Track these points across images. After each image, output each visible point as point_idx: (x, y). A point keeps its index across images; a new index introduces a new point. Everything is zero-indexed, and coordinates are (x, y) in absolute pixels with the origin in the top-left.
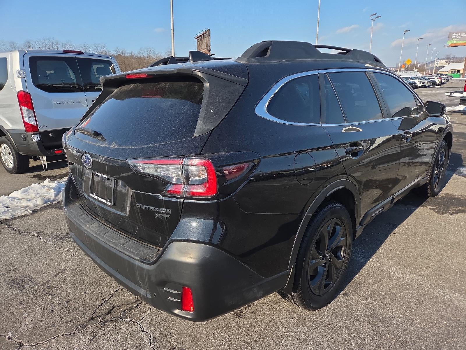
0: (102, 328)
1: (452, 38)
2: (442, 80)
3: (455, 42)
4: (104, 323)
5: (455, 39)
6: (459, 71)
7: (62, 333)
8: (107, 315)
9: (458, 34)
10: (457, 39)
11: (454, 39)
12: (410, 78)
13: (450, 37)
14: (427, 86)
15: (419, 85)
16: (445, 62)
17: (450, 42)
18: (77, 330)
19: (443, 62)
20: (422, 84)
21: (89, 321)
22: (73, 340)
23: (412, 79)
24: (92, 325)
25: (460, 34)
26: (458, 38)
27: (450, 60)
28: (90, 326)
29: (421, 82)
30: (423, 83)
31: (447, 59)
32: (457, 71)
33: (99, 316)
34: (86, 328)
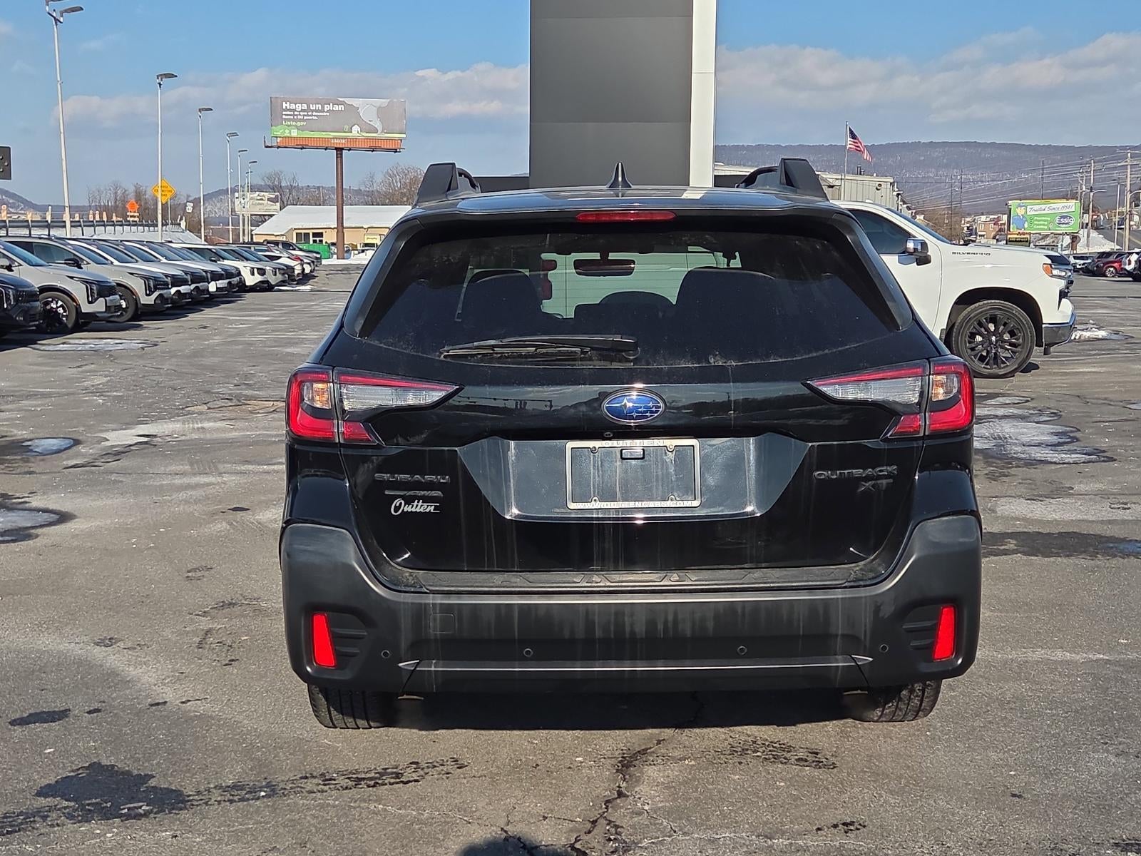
1: (284, 117)
2: (305, 266)
3: (294, 133)
5: (293, 120)
6: (320, 235)
9: (299, 107)
10: (299, 124)
11: (289, 120)
12: (213, 254)
13: (276, 114)
14: (273, 283)
15: (251, 280)
16: (268, 200)
17: (280, 131)
19: (262, 199)
20: (258, 278)
23: (224, 259)
25: (305, 107)
26: (303, 120)
27: (286, 195)
29: (255, 270)
30: (262, 272)
31: (273, 189)
32: (315, 235)
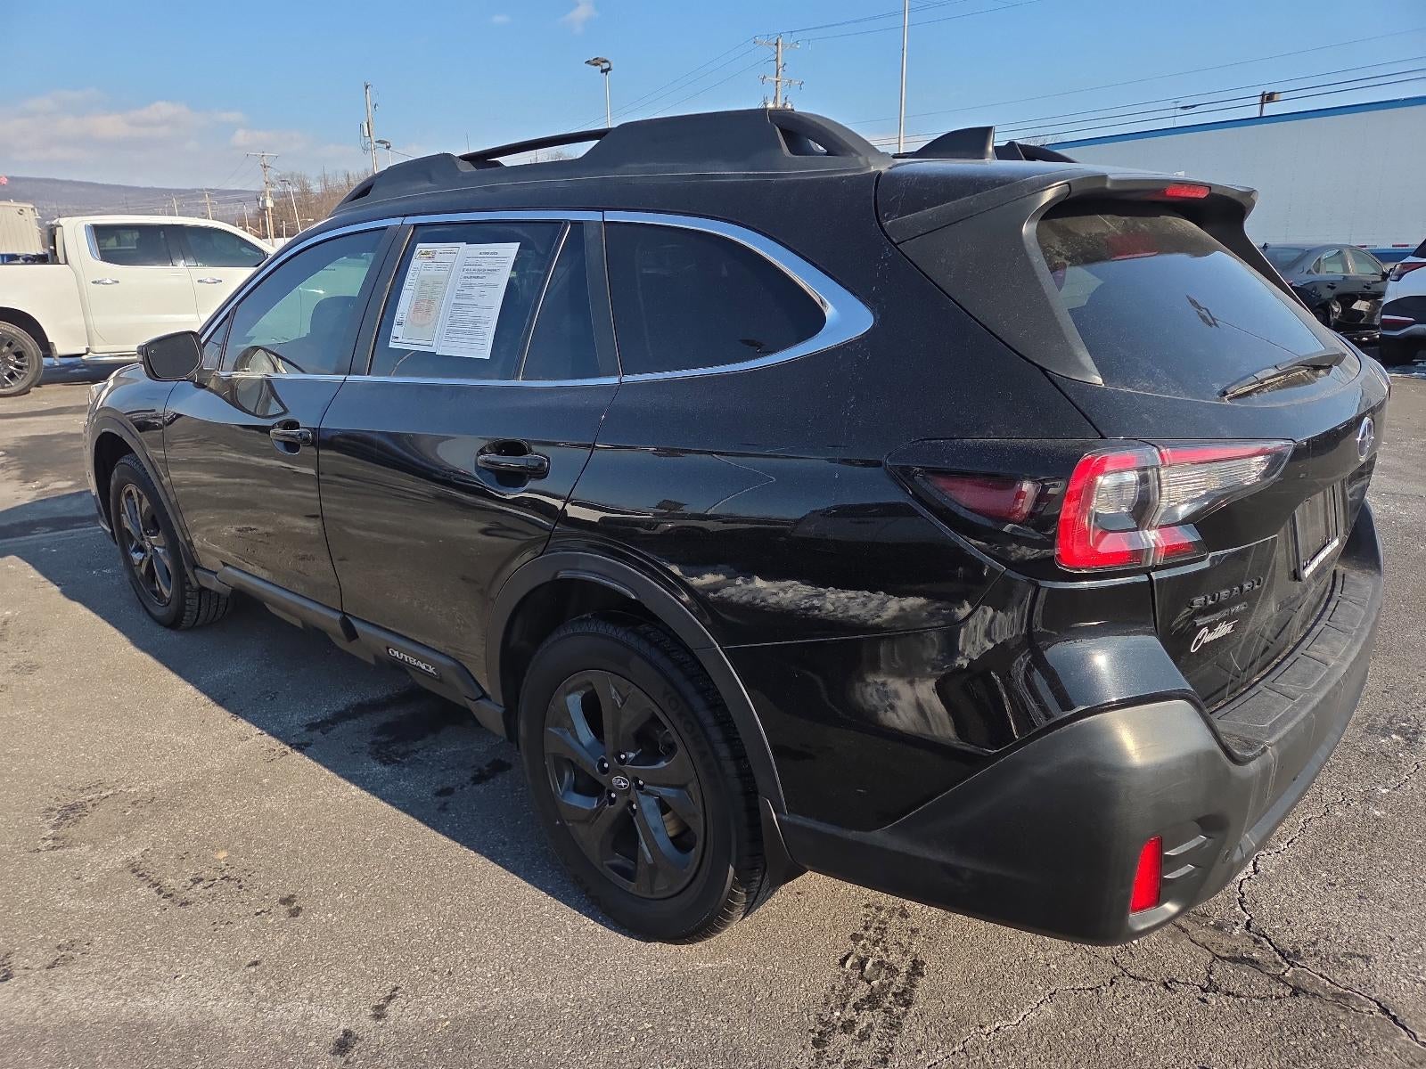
0: (1312, 953)
4: (1291, 956)
7: (1408, 1043)
8: (1257, 962)
18: (1365, 1009)
21: (1314, 995)
22: (1404, 999)
24: (1321, 979)
28: (1328, 983)
33: (1278, 978)
34: (1341, 990)
